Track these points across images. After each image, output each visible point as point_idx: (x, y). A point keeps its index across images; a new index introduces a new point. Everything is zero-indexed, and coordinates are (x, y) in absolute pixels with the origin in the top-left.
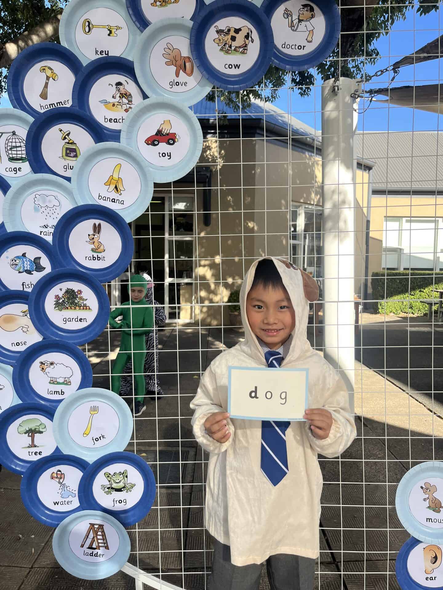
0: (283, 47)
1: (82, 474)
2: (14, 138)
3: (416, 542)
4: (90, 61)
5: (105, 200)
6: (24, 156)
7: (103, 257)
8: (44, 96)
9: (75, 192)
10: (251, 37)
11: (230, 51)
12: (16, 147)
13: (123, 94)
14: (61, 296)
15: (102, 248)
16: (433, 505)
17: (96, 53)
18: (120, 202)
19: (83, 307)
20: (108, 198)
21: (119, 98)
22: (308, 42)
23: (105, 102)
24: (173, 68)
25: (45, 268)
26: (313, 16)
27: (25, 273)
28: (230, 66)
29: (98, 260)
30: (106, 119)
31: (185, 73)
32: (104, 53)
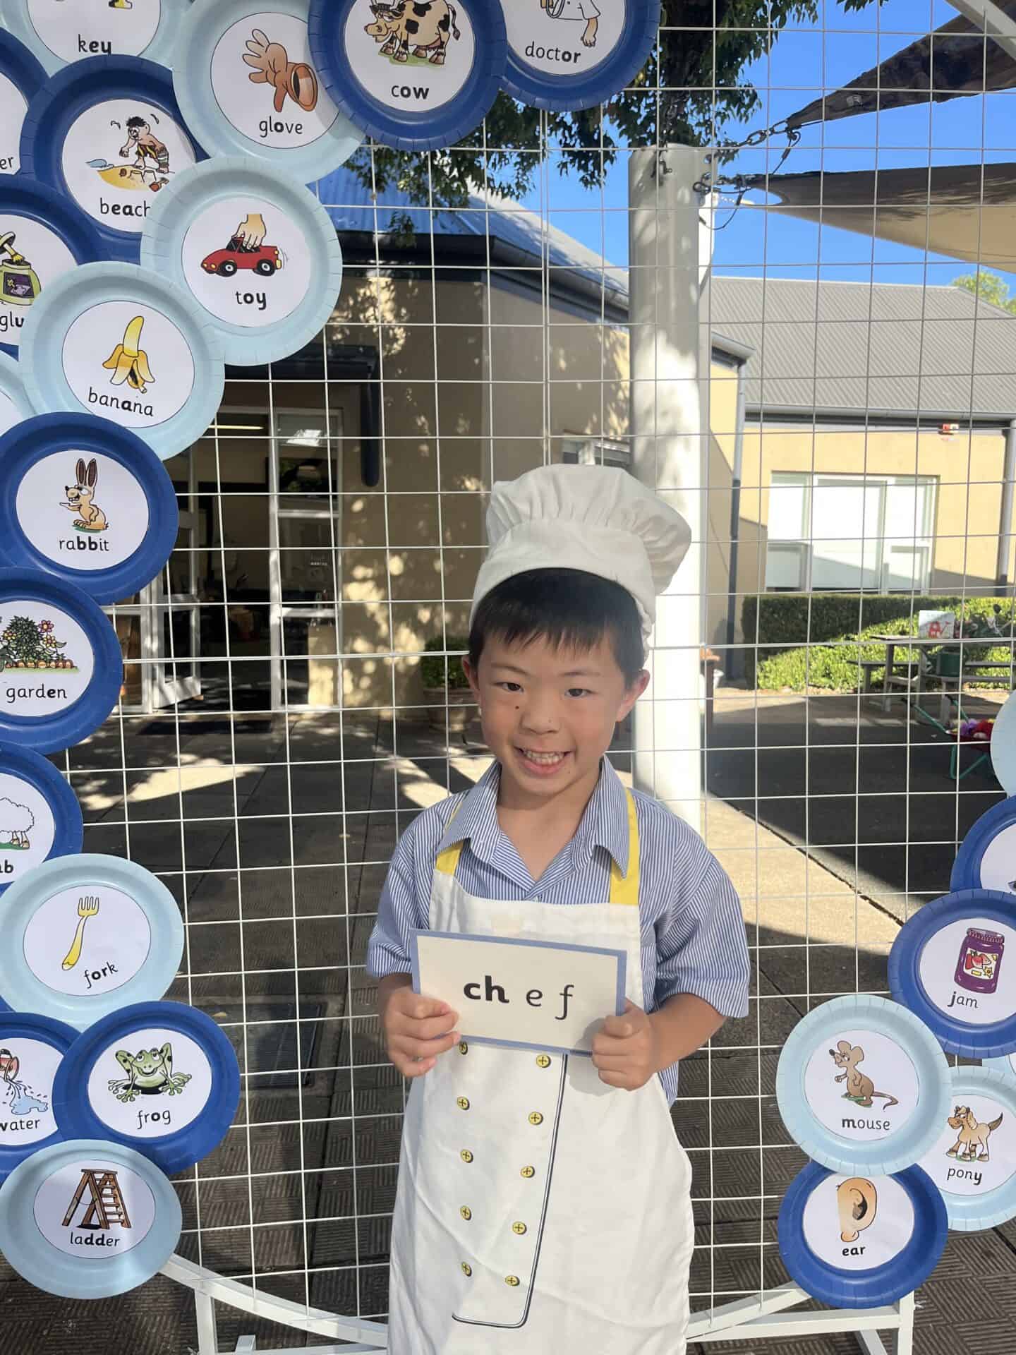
0: (529, 53)
1: (62, 1057)
3: (822, 1172)
4: (63, 66)
5: (106, 404)
7: (103, 541)
9: (29, 382)
10: (454, 26)
11: (405, 56)
13: (145, 146)
15: (100, 519)
16: (855, 1091)
17: (80, 46)
18: (143, 411)
19: (55, 661)
20: (112, 399)
21: (137, 157)
22: (586, 44)
24: (268, 90)
28: (406, 92)
29: (90, 548)
30: (105, 207)
31: (297, 102)
32: (99, 48)
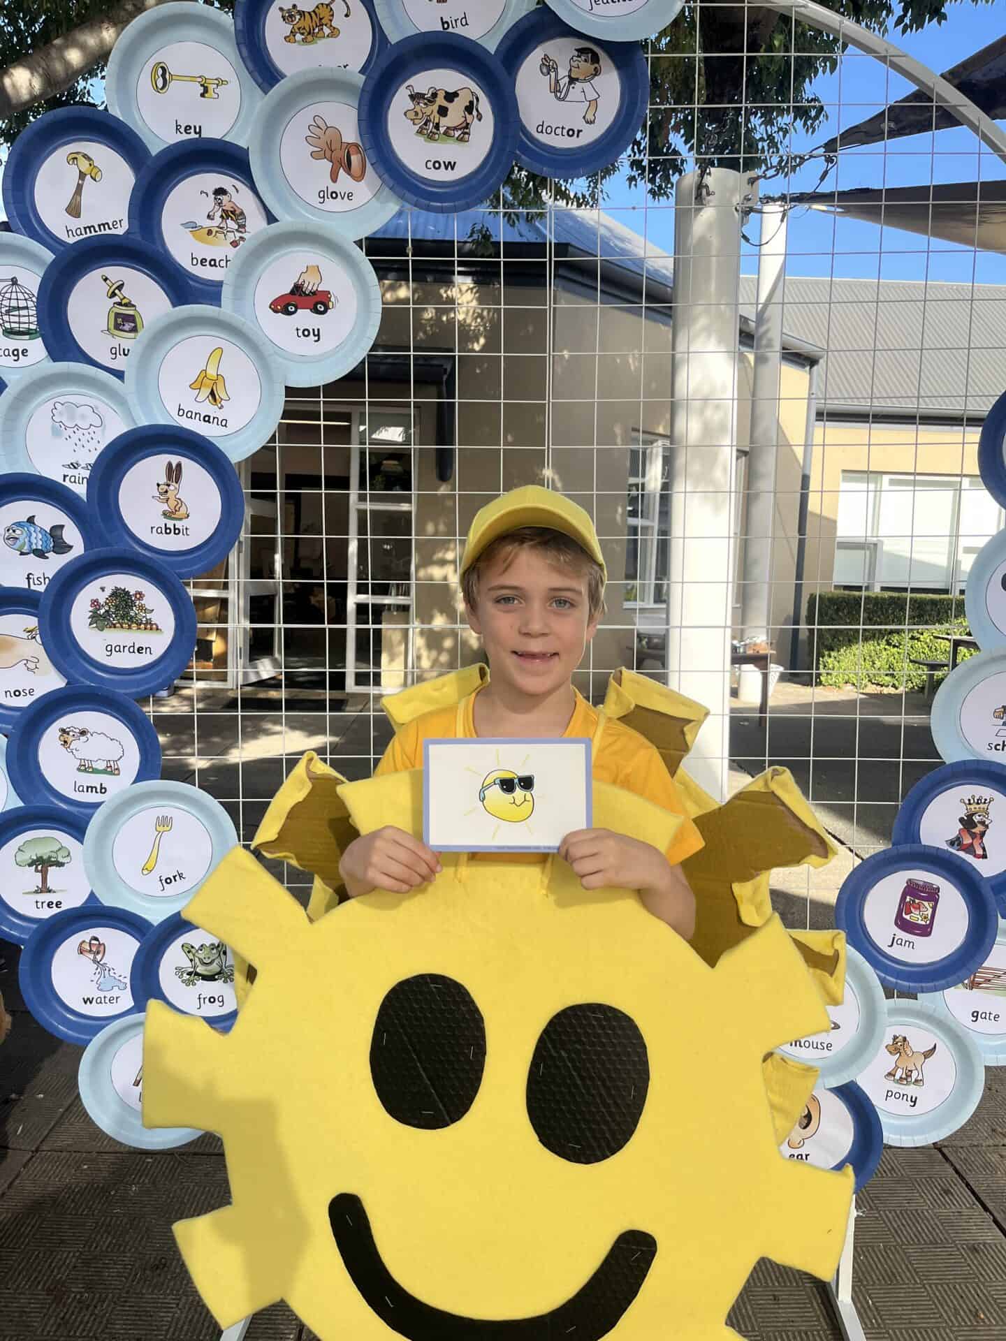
0: (539, 130)
1: (139, 944)
2: (14, 290)
4: (164, 147)
5: (191, 417)
6: (33, 327)
7: (184, 528)
8: (74, 210)
9: (132, 400)
10: (477, 110)
11: (437, 136)
12: (19, 308)
13: (227, 211)
14: (102, 601)
15: (183, 510)
17: (177, 129)
18: (219, 423)
19: (145, 624)
20: (196, 414)
21: (221, 220)
22: (587, 122)
23: (193, 227)
24: (326, 165)
25: (71, 547)
26: (597, 72)
27: (32, 555)
28: (437, 165)
29: (175, 533)
30: (195, 260)
31: (349, 175)
32: (192, 131)
